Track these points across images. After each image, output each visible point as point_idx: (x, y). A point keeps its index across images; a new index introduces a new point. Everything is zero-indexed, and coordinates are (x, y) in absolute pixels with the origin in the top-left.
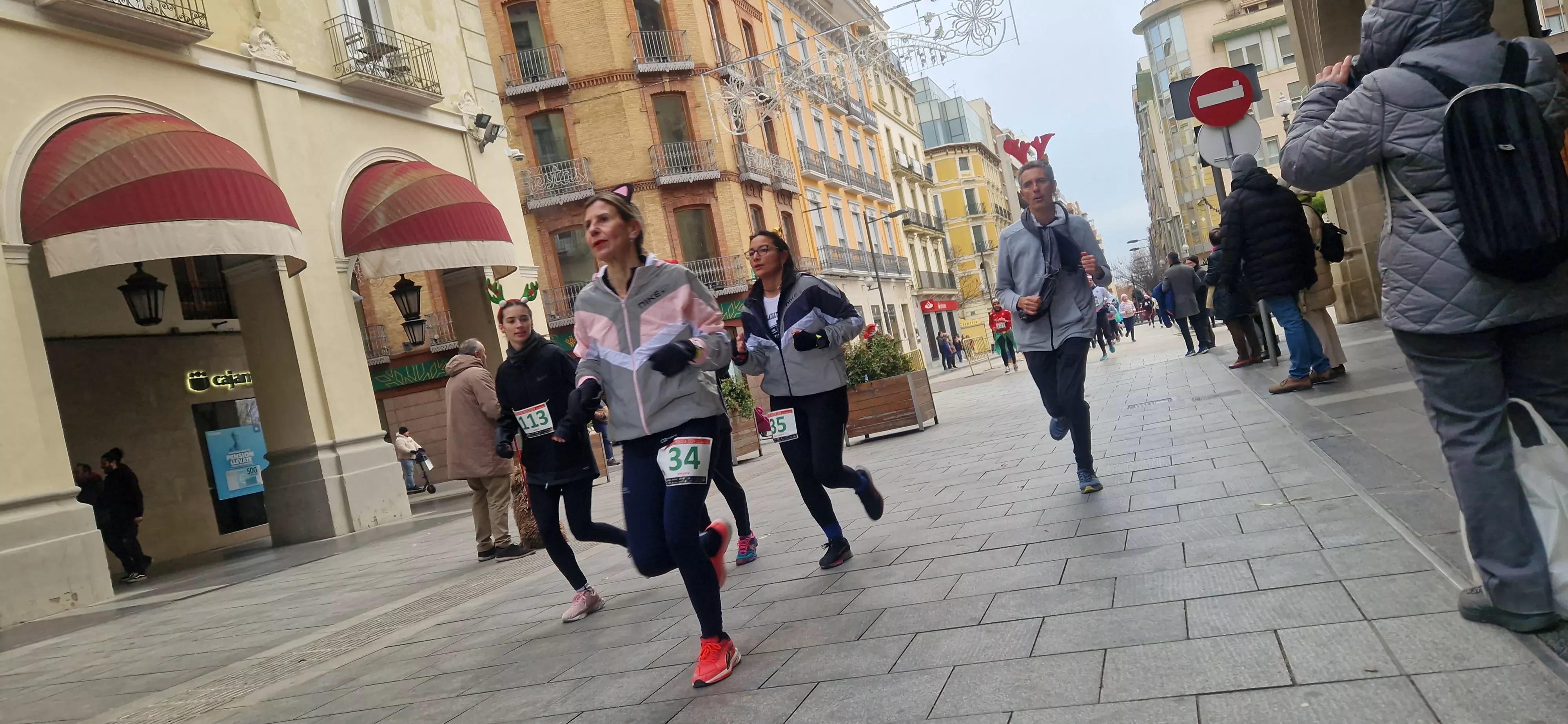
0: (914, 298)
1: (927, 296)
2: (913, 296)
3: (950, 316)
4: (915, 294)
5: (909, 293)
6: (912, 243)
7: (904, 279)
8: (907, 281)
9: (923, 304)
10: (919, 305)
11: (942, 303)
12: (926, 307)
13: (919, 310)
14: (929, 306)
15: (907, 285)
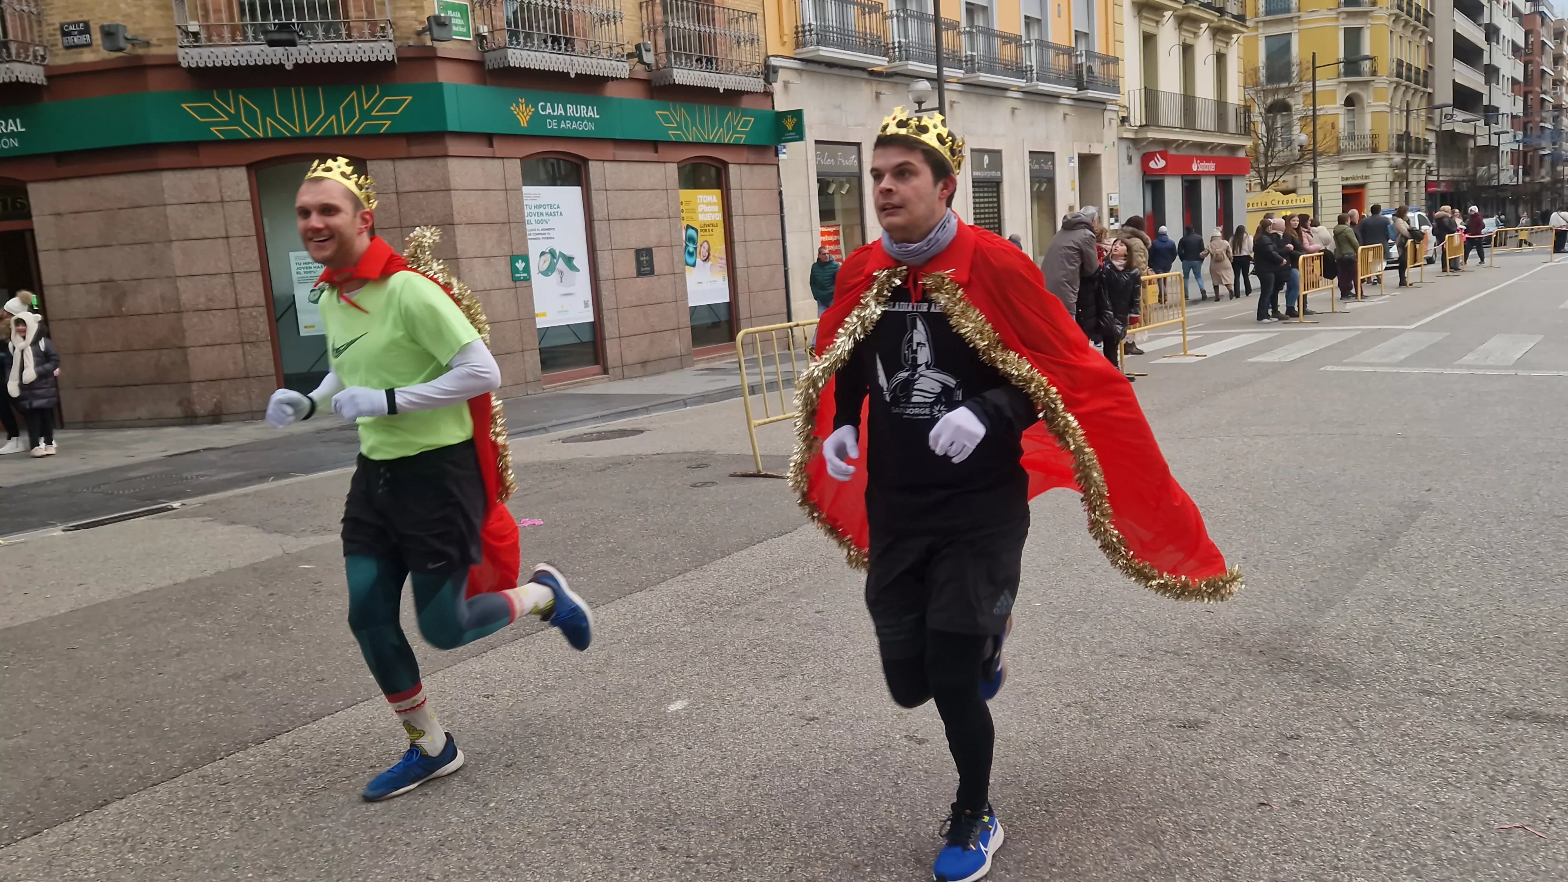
0: (1124, 145)
1: (1156, 141)
2: (1121, 139)
3: (1224, 188)
4: (1130, 135)
5: (1111, 132)
6: (1150, 28)
7: (1103, 102)
8: (1109, 107)
9: (1147, 158)
10: (1137, 160)
11: (1202, 159)
12: (1152, 165)
13: (1134, 171)
14: (1158, 164)
15: (1107, 115)
